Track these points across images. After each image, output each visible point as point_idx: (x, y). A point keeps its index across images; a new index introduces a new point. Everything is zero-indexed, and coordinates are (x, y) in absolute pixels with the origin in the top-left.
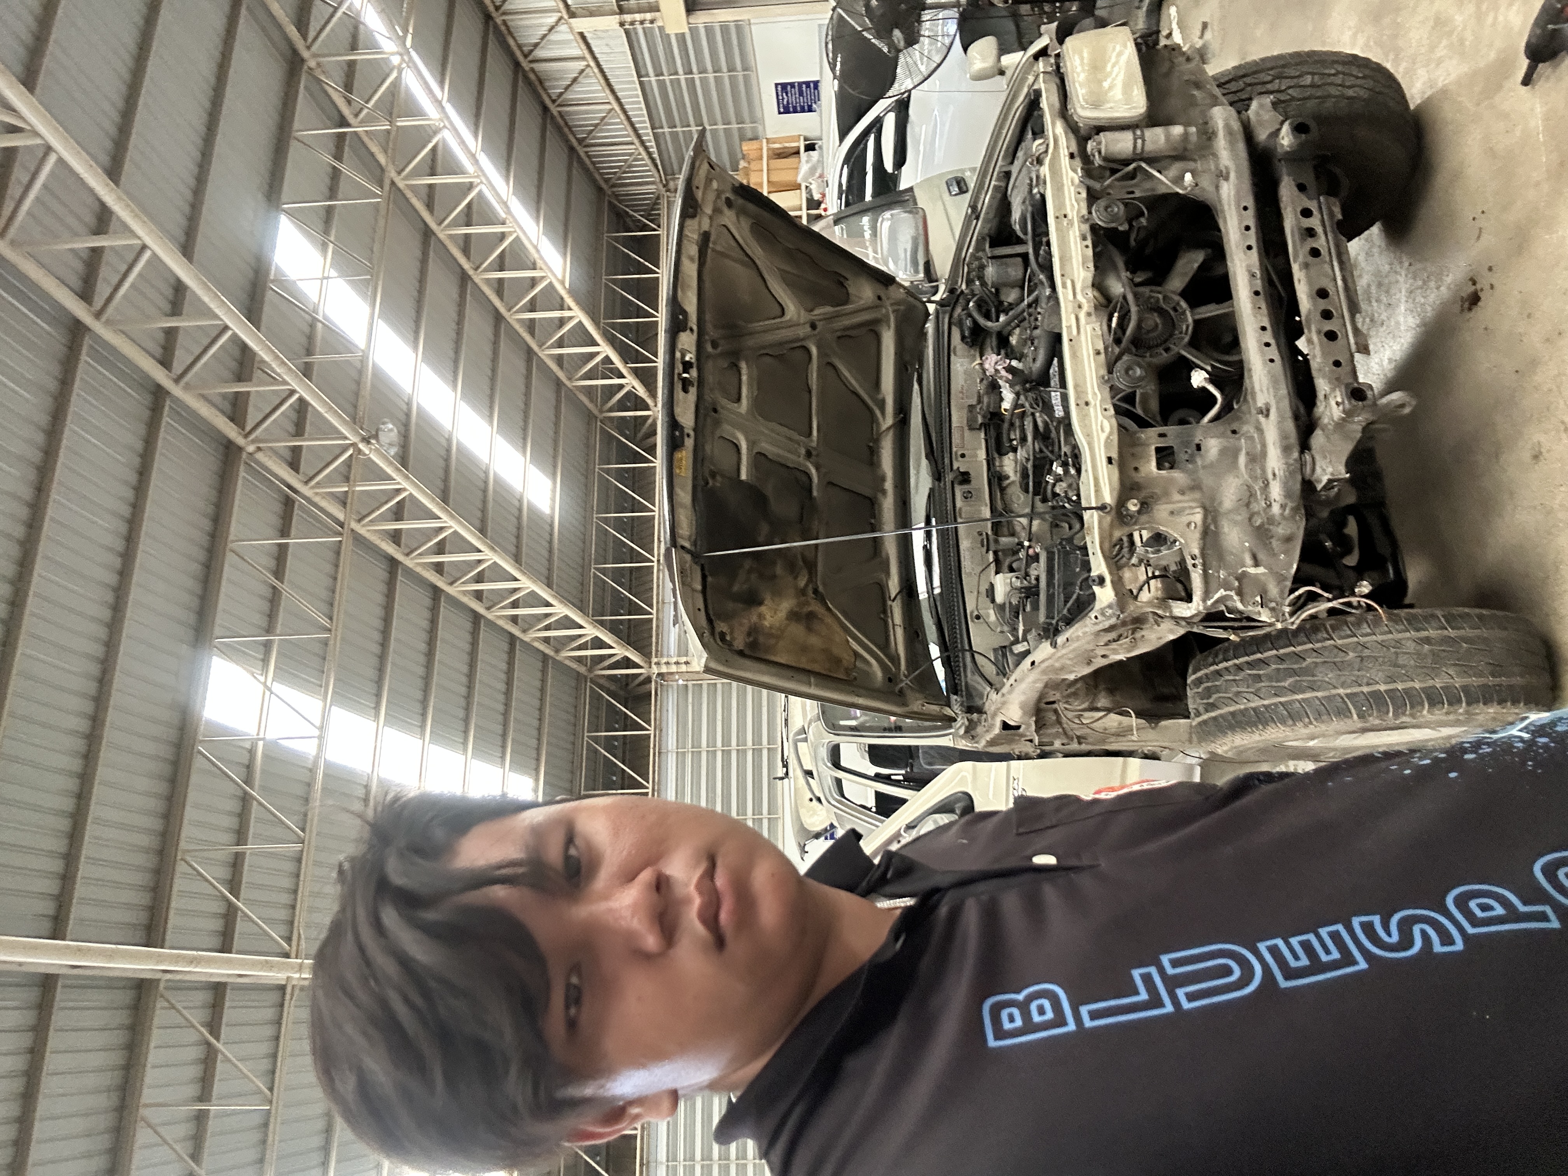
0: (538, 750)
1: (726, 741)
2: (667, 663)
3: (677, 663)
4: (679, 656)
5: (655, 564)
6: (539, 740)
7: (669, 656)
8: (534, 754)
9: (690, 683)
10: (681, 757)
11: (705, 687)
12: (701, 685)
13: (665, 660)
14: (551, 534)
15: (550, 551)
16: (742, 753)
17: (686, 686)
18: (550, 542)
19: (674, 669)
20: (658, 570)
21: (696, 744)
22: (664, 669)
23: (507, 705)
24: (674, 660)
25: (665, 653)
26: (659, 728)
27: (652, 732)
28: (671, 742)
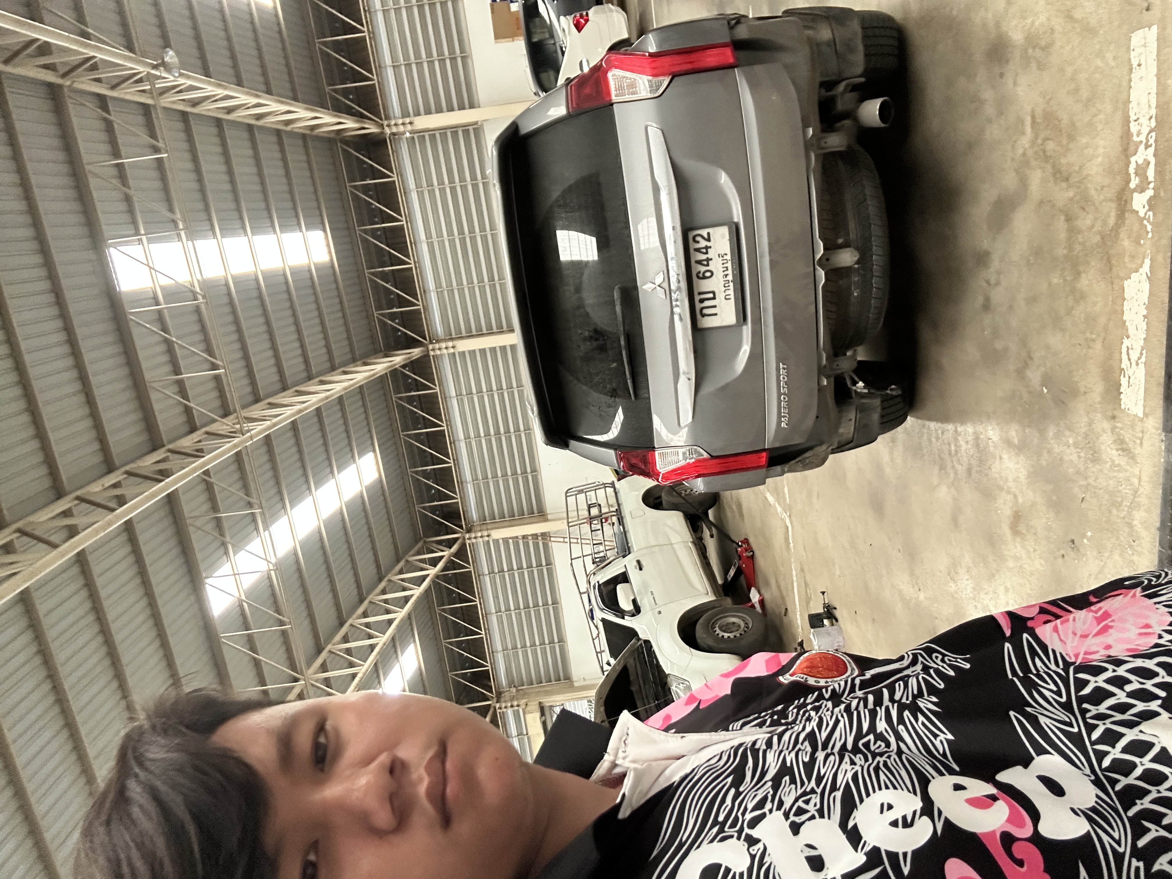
0: (319, 208)
1: (451, 180)
2: (396, 125)
3: (403, 124)
4: (403, 117)
5: (366, 34)
6: (317, 200)
7: (395, 118)
8: (318, 213)
9: (415, 136)
10: (420, 195)
11: (427, 138)
12: (424, 136)
13: (393, 122)
14: (279, 24)
15: (282, 41)
16: (464, 188)
17: (413, 138)
18: (280, 32)
19: (401, 129)
20: (370, 38)
21: (430, 184)
22: (394, 130)
23: (290, 184)
24: (400, 121)
25: (392, 116)
26: (401, 175)
27: (396, 179)
28: (411, 184)
